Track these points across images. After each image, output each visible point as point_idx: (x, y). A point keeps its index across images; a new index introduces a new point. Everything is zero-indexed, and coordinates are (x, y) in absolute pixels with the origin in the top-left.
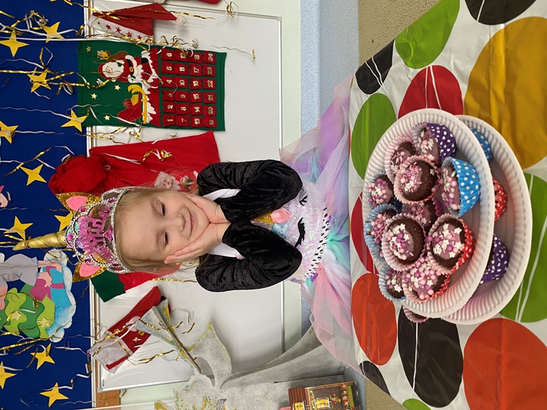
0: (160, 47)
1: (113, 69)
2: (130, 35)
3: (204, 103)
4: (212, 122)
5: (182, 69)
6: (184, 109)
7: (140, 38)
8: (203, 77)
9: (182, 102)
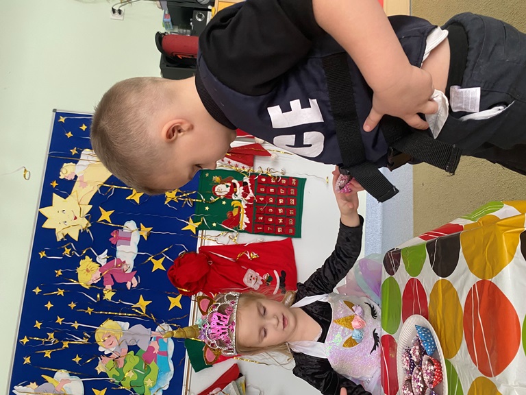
0: (257, 174)
1: (222, 189)
2: (237, 166)
3: (286, 216)
4: (291, 231)
5: (272, 190)
6: (271, 220)
7: (243, 168)
8: (287, 197)
9: (270, 215)
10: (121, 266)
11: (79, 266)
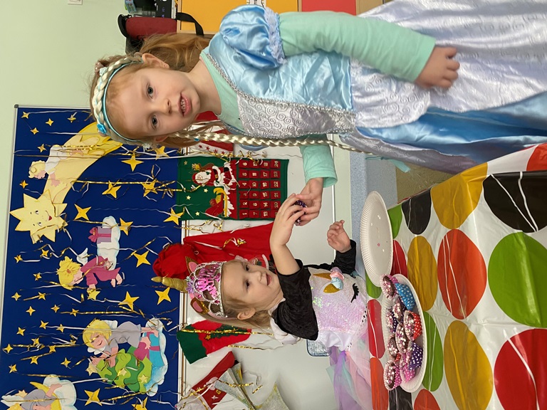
0: (238, 159)
1: (203, 177)
2: (216, 152)
3: (271, 200)
5: (254, 174)
6: (255, 205)
7: (223, 153)
8: (270, 179)
9: (254, 199)
10: (104, 264)
11: (59, 268)
